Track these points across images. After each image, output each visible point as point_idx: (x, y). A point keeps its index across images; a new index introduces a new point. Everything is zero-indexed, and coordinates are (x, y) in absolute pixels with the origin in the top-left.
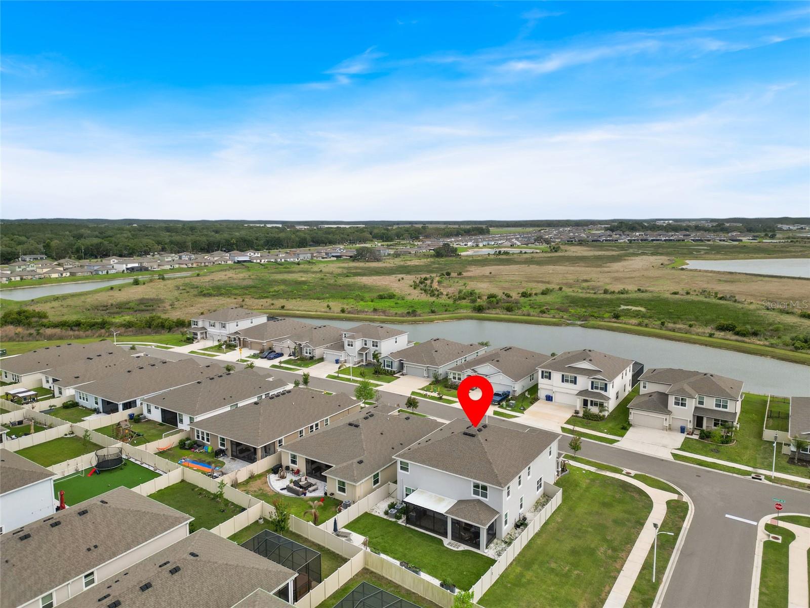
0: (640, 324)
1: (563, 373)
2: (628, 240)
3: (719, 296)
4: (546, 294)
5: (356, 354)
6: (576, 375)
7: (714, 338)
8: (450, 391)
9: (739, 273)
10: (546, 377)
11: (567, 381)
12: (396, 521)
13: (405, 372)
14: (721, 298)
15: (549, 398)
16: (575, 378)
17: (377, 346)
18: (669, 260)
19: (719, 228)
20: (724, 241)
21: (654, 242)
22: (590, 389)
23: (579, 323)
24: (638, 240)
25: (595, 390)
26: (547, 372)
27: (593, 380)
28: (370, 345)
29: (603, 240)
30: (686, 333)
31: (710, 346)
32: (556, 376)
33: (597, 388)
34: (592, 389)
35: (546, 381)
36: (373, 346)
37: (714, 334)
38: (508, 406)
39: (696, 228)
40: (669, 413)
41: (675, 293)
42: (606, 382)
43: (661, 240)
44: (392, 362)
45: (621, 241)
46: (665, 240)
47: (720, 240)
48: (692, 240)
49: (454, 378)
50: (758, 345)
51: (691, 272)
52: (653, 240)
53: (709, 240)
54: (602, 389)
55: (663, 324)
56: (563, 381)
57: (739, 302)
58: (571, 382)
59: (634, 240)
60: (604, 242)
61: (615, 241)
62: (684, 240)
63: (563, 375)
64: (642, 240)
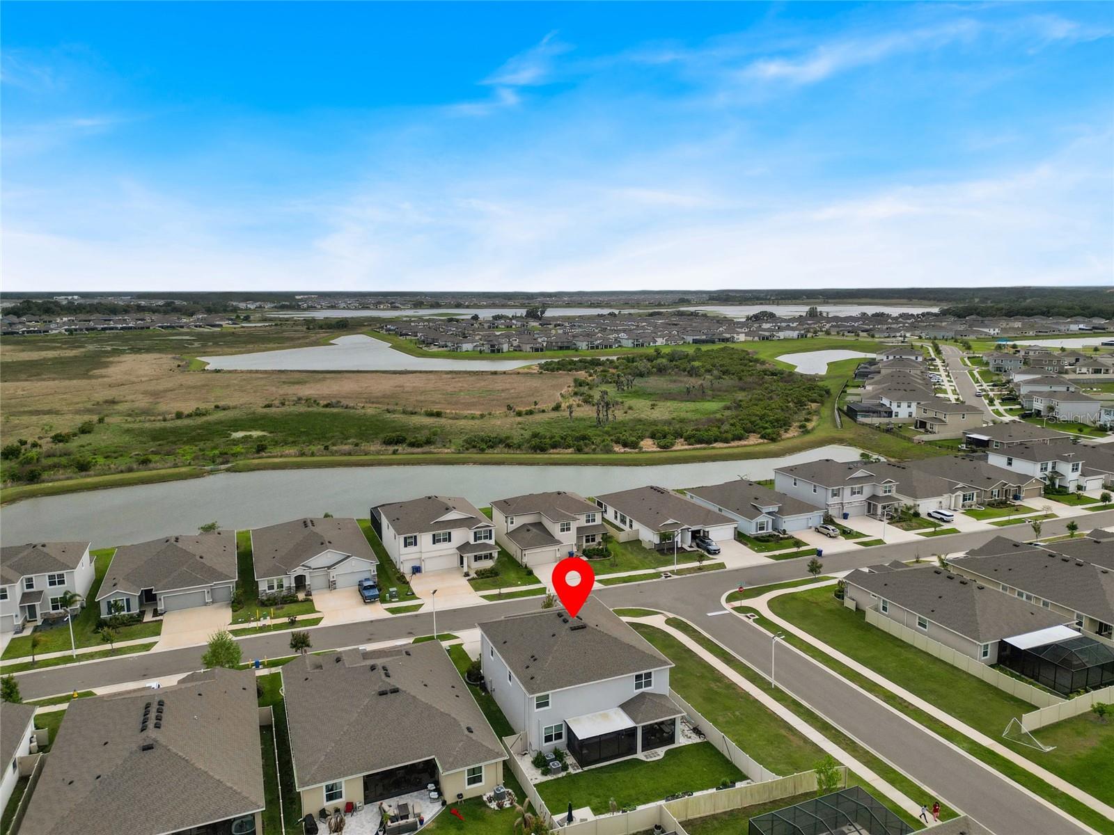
0: (303, 454)
1: (434, 533)
2: (66, 330)
3: (323, 403)
4: (89, 432)
5: (18, 611)
6: (449, 531)
7: (398, 454)
8: (282, 608)
9: (291, 371)
10: (411, 544)
11: (439, 541)
12: (567, 773)
13: (163, 608)
14: (326, 406)
15: (416, 570)
16: (450, 533)
17: (62, 582)
18: (174, 358)
19: (169, 308)
20: (200, 326)
21: (107, 331)
22: (472, 542)
23: (223, 467)
24: (81, 330)
25: (479, 542)
26: (412, 537)
27: (475, 530)
28: (41, 582)
29: (23, 332)
30: (366, 455)
31: (408, 464)
32: (425, 539)
33: (480, 538)
34: (475, 541)
35: (411, 549)
36: (52, 583)
37: (397, 450)
38: (392, 596)
39: (138, 309)
40: (558, 542)
41: (268, 406)
42: (490, 528)
43: (117, 328)
44: (128, 600)
45: (54, 332)
46: (122, 328)
47: (196, 326)
48: (159, 327)
49: (271, 587)
50: (447, 453)
51: (230, 375)
52: (104, 329)
53: (182, 327)
54: (486, 537)
55: (326, 448)
56: (434, 543)
57: (350, 408)
58: (445, 540)
59: (76, 330)
60: (26, 334)
61: (44, 332)
62: (149, 328)
63: (434, 535)
64: (87, 329)
